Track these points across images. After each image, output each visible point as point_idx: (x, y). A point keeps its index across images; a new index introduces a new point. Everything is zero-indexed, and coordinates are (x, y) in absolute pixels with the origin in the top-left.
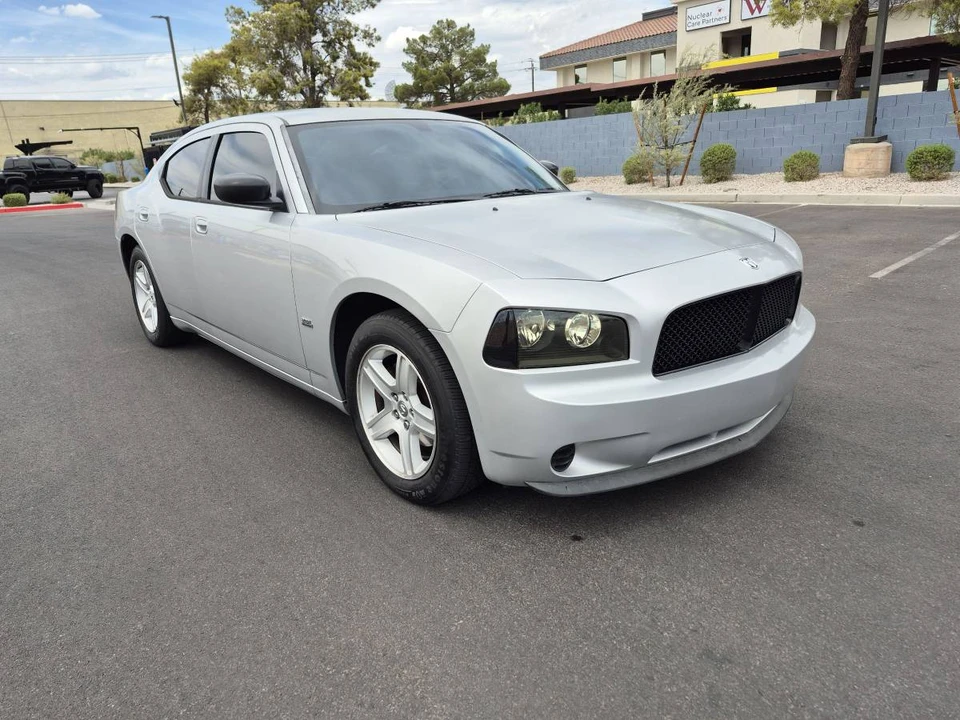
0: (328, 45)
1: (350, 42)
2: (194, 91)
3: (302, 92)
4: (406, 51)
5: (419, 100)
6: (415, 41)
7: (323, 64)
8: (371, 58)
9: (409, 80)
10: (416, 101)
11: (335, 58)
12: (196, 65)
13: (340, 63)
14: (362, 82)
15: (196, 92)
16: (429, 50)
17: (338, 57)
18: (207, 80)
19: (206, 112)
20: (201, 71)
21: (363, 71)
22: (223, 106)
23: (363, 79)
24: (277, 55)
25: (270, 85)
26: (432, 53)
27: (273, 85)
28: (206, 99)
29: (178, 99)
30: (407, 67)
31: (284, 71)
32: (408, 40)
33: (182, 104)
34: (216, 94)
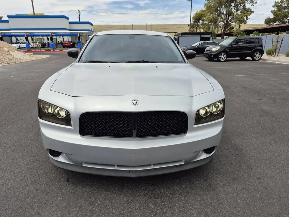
0: (236, 6)
1: (245, 5)
2: (194, 22)
3: (223, 21)
4: (274, 6)
5: (275, 23)
6: (278, 2)
7: (232, 12)
8: (251, 10)
9: (272, 16)
10: (273, 24)
11: (237, 11)
12: (197, 14)
13: (239, 12)
14: (245, 18)
15: (195, 22)
16: (283, 5)
17: (239, 10)
18: (199, 18)
19: (197, 28)
20: (197, 15)
21: (246, 14)
22: (202, 26)
23: (246, 17)
24: (217, 10)
25: (212, 20)
26: (285, 6)
27: (213, 20)
28: (197, 24)
29: (189, 24)
30: (272, 12)
31: (218, 15)
32: (275, 2)
33: (190, 26)
34: (201, 22)
